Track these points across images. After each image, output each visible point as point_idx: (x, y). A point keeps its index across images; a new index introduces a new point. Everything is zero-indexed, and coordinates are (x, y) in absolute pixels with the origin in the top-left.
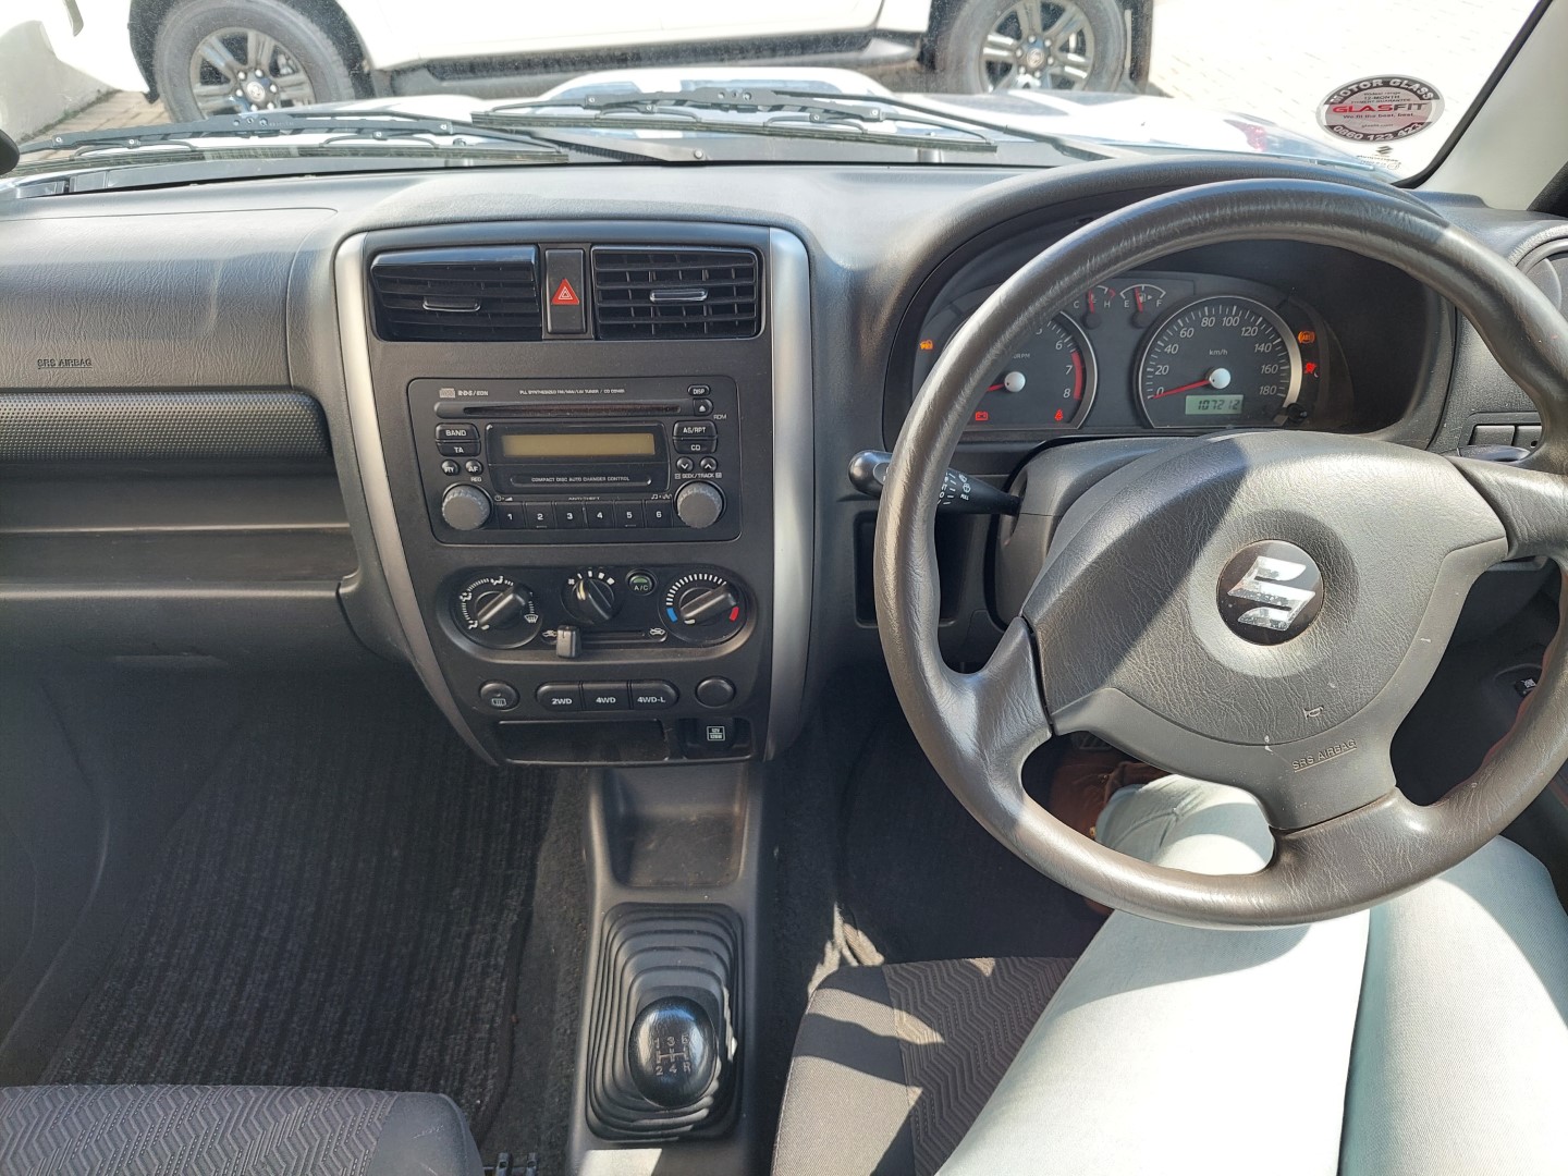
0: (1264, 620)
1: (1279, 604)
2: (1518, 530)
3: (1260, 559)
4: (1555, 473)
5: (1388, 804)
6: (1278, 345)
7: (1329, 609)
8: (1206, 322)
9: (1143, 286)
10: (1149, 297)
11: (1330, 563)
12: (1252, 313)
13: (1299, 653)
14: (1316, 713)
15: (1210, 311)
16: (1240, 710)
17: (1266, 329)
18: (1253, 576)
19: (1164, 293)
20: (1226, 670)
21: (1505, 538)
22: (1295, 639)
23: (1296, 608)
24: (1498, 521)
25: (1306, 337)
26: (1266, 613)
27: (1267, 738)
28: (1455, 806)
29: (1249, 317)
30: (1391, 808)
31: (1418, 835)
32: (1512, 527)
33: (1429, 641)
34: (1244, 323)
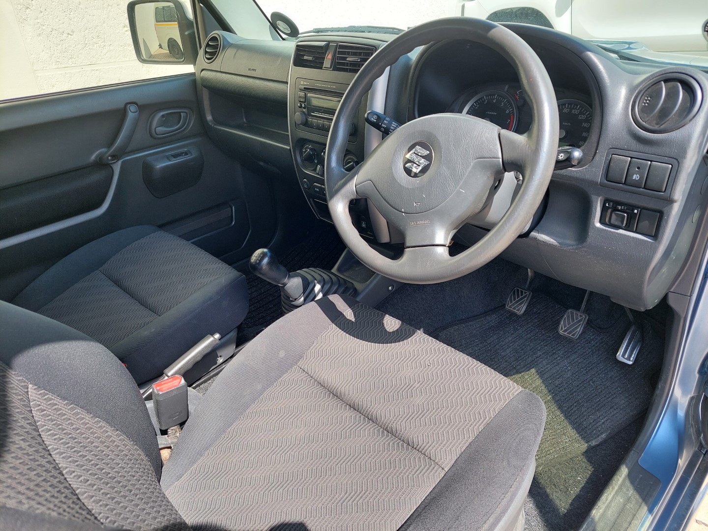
8: (565, 110)
14: (418, 204)
17: (589, 117)
21: (501, 159)
24: (500, 151)
27: (403, 210)
34: (581, 113)
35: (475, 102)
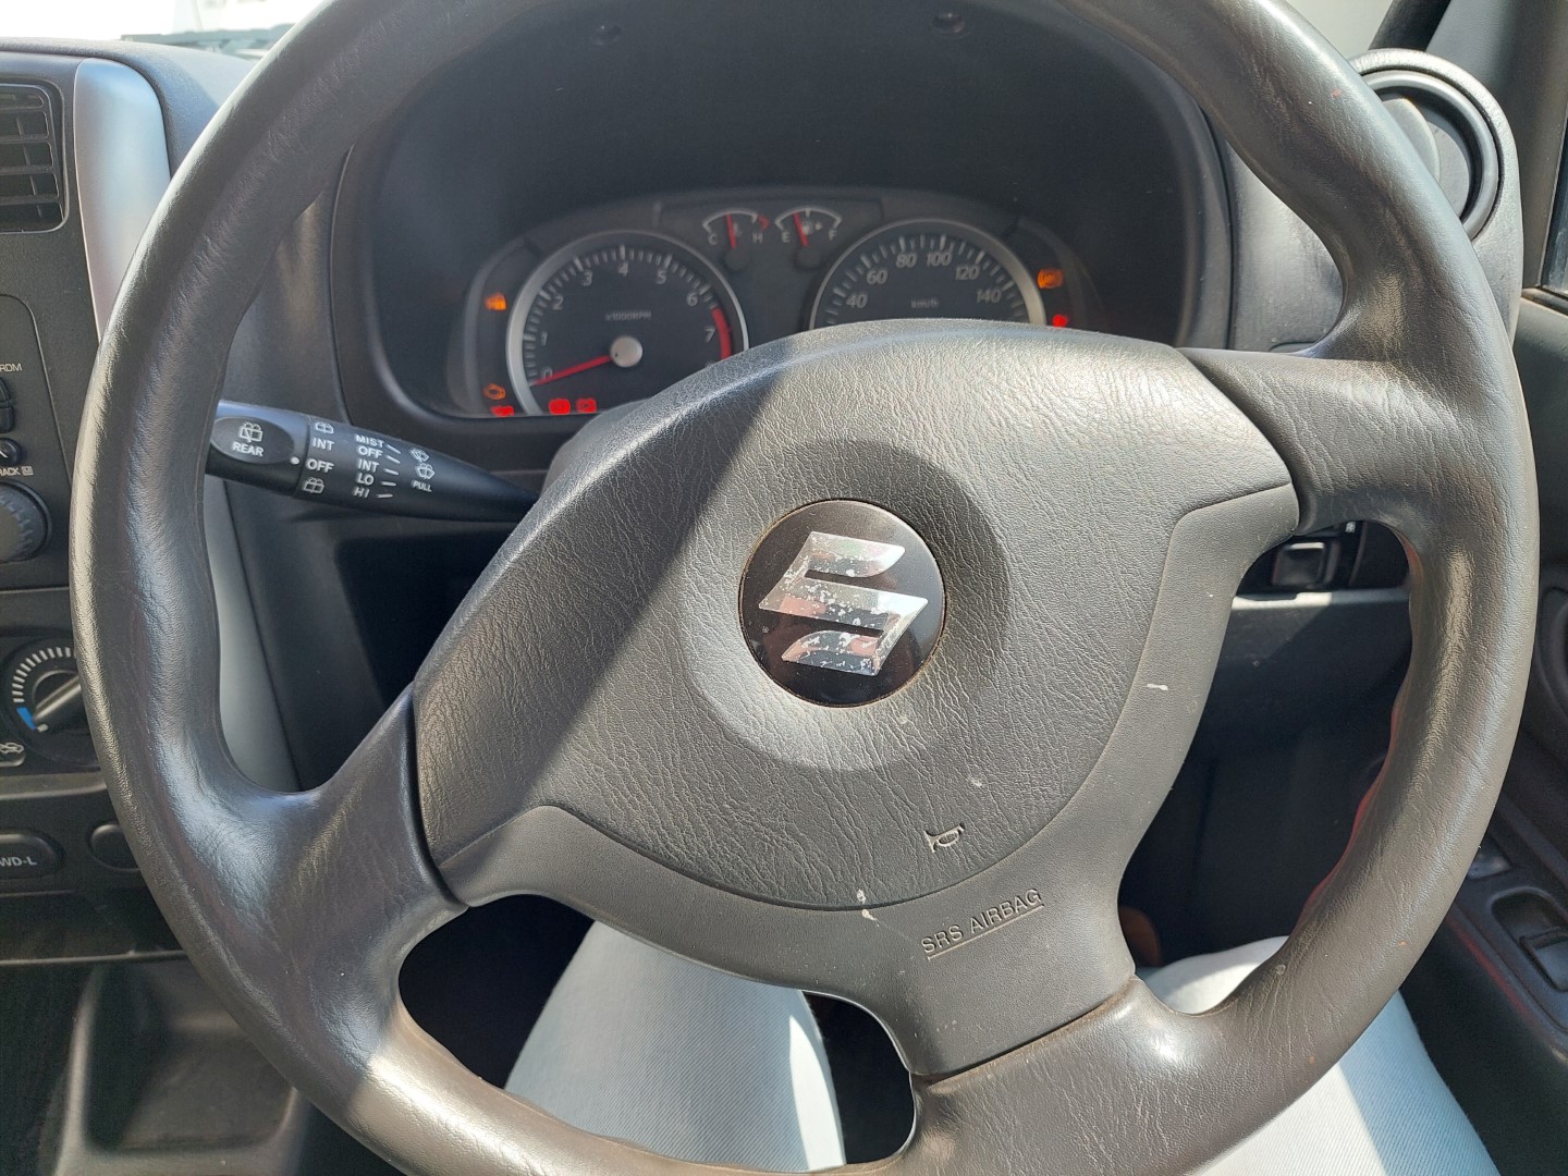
0: (830, 655)
1: (857, 622)
2: (1312, 468)
3: (815, 537)
4: (1370, 358)
5: (1122, 1013)
6: (1009, 290)
7: (955, 630)
8: (904, 260)
9: (808, 210)
10: (818, 227)
11: (949, 538)
12: (969, 245)
13: (904, 720)
14: (950, 839)
15: (908, 244)
16: (799, 840)
17: (990, 269)
18: (804, 568)
19: (838, 220)
20: (762, 758)
21: (1290, 485)
22: (898, 693)
23: (894, 632)
24: (1273, 452)
25: (1049, 279)
26: (835, 642)
27: (861, 895)
28: (1247, 1012)
29: (966, 251)
30: (1126, 1023)
31: (1176, 1078)
32: (1300, 461)
33: (1164, 688)
34: (958, 260)
35: (545, 288)
